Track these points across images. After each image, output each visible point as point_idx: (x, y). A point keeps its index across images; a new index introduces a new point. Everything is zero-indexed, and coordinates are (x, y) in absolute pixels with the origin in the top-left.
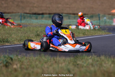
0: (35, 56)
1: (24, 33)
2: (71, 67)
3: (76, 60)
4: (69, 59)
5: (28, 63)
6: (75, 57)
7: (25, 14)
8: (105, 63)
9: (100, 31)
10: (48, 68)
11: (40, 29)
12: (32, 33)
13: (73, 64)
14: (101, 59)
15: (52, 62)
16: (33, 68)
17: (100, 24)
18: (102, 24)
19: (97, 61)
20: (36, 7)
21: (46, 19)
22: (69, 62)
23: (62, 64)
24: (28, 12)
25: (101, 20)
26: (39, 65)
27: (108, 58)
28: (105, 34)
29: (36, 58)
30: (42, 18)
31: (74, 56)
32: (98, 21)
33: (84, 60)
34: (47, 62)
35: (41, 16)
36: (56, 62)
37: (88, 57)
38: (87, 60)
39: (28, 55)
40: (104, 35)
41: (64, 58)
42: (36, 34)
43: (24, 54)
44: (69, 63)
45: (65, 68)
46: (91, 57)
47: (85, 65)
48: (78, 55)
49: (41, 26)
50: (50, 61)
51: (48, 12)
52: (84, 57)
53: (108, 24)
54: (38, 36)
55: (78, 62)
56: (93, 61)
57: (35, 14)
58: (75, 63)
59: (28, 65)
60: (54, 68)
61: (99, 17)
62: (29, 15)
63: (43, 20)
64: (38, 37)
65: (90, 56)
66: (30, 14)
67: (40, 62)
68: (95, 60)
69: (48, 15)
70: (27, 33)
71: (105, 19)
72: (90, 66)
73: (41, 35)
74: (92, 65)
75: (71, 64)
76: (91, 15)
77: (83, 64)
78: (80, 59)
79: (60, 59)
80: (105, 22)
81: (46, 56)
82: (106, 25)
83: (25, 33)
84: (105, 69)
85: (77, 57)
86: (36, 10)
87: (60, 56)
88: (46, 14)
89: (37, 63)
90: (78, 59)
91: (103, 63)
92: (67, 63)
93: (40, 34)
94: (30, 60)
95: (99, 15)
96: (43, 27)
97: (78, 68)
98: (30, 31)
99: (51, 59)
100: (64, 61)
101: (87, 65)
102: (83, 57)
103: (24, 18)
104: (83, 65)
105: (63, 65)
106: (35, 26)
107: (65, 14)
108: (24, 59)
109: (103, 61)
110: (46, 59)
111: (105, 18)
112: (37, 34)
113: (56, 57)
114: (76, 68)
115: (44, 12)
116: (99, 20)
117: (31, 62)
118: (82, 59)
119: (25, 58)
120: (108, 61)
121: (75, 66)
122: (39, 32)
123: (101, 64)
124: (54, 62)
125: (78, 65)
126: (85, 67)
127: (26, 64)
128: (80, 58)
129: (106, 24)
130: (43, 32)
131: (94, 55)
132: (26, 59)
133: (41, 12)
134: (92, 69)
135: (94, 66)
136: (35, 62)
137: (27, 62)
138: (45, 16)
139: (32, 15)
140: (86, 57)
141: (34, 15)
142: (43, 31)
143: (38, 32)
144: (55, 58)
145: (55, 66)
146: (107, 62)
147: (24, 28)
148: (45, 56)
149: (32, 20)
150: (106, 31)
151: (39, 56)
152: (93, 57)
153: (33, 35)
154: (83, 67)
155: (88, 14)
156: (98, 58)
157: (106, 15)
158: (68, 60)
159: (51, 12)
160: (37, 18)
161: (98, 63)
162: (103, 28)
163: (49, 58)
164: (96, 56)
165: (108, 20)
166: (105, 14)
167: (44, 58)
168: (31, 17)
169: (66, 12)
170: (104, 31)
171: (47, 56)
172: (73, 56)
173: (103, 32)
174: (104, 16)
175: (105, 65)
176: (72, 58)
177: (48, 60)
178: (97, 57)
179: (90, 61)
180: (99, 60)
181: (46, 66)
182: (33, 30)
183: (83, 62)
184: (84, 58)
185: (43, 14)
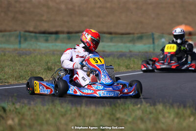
0: (43, 105)
1: (25, 65)
3: (114, 112)
4: (103, 110)
5: (32, 117)
6: (113, 106)
7: (27, 34)
8: (164, 117)
10: (67, 125)
11: (53, 58)
12: (39, 66)
13: (109, 119)
14: (156, 110)
15: (73, 115)
16: (42, 124)
17: (154, 50)
19: (151, 113)
20: (45, 21)
21: (62, 41)
22: (103, 114)
23: (90, 117)
24: (31, 29)
25: (156, 43)
26: (52, 120)
27: (168, 108)
29: (45, 108)
30: (56, 40)
31: (111, 105)
32: (152, 46)
33: (127, 112)
34: (65, 115)
35: (54, 36)
36: (80, 115)
37: (134, 106)
38: (134, 111)
39: (32, 103)
41: (93, 107)
42: (46, 67)
43: (26, 101)
44: (103, 116)
46: (139, 106)
47: (130, 120)
48: (118, 102)
49: (53, 54)
50: (69, 112)
51: (65, 30)
52: (128, 106)
54: (48, 70)
55: (118, 115)
56: (143, 113)
57: (44, 33)
58: (112, 117)
59: (32, 120)
61: (153, 39)
62: (33, 34)
63: (57, 44)
64: (49, 72)
65: (137, 105)
66: (35, 33)
67: (53, 114)
68: (146, 111)
69: (65, 36)
70: (30, 66)
71: (163, 42)
72: (139, 122)
73: (55, 68)
74: (142, 119)
75: (106, 118)
76: (139, 35)
77: (126, 118)
78: (121, 110)
79: (86, 109)
81: (63, 104)
83: (28, 66)
84: (163, 126)
85: (116, 107)
86: (45, 27)
87: (86, 105)
88: (63, 33)
89: (48, 116)
91: (160, 116)
92: (100, 117)
93: (53, 67)
94: (35, 111)
95: (153, 34)
96: (57, 55)
98: (35, 62)
99: (71, 110)
100: (94, 113)
101: (134, 119)
102: (126, 106)
103: (26, 40)
104: (127, 120)
105: (93, 119)
106: (44, 54)
108: (25, 110)
109: (160, 112)
110: (63, 110)
111: (163, 40)
112: (48, 67)
113: (81, 107)
115: (59, 29)
116: (154, 43)
117: (37, 115)
118: (124, 110)
119: (27, 108)
120: (169, 112)
121: (113, 121)
122: (51, 64)
123: (157, 119)
124: (77, 114)
125: (117, 119)
126: (130, 123)
127: (28, 118)
128: (122, 108)
131: (144, 103)
132: (29, 109)
133: (54, 30)
134: (142, 126)
135: (145, 122)
136: (45, 115)
137: (31, 115)
138: (61, 36)
139: (38, 35)
140: (131, 107)
141: (42, 35)
142: (58, 62)
143: (49, 64)
144: (79, 108)
145: (79, 121)
146: (167, 115)
147: (26, 57)
148: (61, 105)
149: (39, 44)
151: (50, 104)
152: (143, 107)
153: (40, 68)
154: (126, 123)
155: (133, 34)
156: (153, 107)
157: (165, 35)
158: (101, 111)
159: (71, 30)
160: (47, 41)
161: (151, 116)
163: (69, 108)
164: (149, 104)
166: (163, 33)
167: (59, 109)
168: (37, 39)
171: (65, 105)
172: (109, 104)
174: (161, 37)
175: (163, 120)
176: (107, 108)
177: (66, 111)
178: (151, 105)
179: (138, 113)
180: (154, 111)
181: (63, 121)
182: (40, 61)
183: (126, 115)
184: (128, 109)
185: (57, 33)
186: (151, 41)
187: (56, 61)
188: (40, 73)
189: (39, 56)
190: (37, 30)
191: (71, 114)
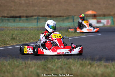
3: (46, 64)
6: (46, 60)
10: (18, 72)
11: (16, 32)
12: (8, 37)
13: (43, 68)
17: (74, 25)
19: (67, 64)
20: (13, 10)
22: (40, 65)
23: (32, 67)
28: (78, 36)
29: (8, 62)
32: (73, 23)
33: (54, 64)
35: (18, 19)
37: (58, 60)
38: (57, 63)
40: (78, 37)
41: (34, 61)
45: (35, 72)
46: (61, 60)
47: (55, 68)
49: (17, 30)
50: (21, 65)
51: (25, 15)
56: (62, 64)
57: (13, 17)
58: (45, 67)
61: (73, 19)
62: (6, 18)
64: (13, 40)
68: (64, 62)
69: (25, 18)
70: (3, 37)
74: (61, 68)
78: (51, 63)
79: (31, 63)
81: (18, 60)
83: (1, 37)
85: (48, 61)
86: (14, 13)
88: (23, 16)
89: (8, 67)
90: (48, 62)
93: (16, 37)
95: (73, 17)
96: (19, 30)
98: (6, 34)
99: (22, 63)
100: (35, 64)
101: (57, 68)
102: (54, 61)
103: (2, 21)
104: (53, 68)
105: (33, 69)
106: (11, 30)
112: (13, 37)
115: (21, 15)
116: (73, 21)
120: (77, 63)
122: (15, 35)
125: (48, 68)
126: (55, 70)
128: (51, 61)
130: (19, 35)
133: (18, 15)
135: (63, 70)
138: (22, 19)
139: (9, 19)
140: (56, 60)
142: (19, 34)
144: (27, 62)
145: (25, 70)
147: (1, 31)
153: (8, 38)
154: (52, 70)
158: (39, 63)
159: (28, 15)
160: (14, 21)
161: (67, 66)
163: (21, 62)
164: (66, 59)
167: (16, 63)
172: (43, 59)
176: (43, 62)
177: (19, 64)
179: (60, 64)
182: (9, 34)
183: (52, 65)
185: (20, 17)
187: (18, 34)
188: (8, 41)
189: (8, 31)
190: (9, 16)
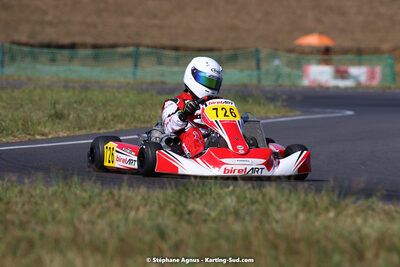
0: (48, 184)
1: (11, 108)
2: (168, 221)
3: (183, 199)
4: (161, 196)
5: (26, 207)
6: (181, 188)
7: (15, 47)
8: (278, 209)
9: (259, 104)
10: (93, 223)
11: (65, 95)
12: (39, 110)
13: (174, 212)
14: (264, 196)
15: (105, 205)
16: (44, 222)
17: (259, 81)
18: (268, 83)
19: (253, 202)
20: (50, 24)
21: (83, 62)
22: (162, 203)
23: (138, 209)
24: (24, 39)
25: (264, 66)
26: (64, 215)
27: (286, 192)
28: (277, 115)
29: (51, 190)
30: (71, 59)
31: (177, 187)
32: (255, 73)
33: (208, 198)
34: (89, 204)
35: (66, 52)
36: (118, 204)
37: (222, 188)
38: (220, 196)
39: (26, 181)
40: (276, 118)
41: (143, 190)
42: (53, 112)
43: (14, 177)
44: (162, 208)
45: (149, 224)
46: (231, 188)
47: (213, 214)
49: (66, 87)
50: (97, 200)
51: (89, 40)
52: (210, 189)
53: (286, 82)
54: (57, 117)
55: (191, 206)
56: (239, 200)
57: (48, 46)
58: (180, 209)
59: (25, 213)
60: (111, 225)
61: (258, 61)
62: (26, 49)
63: (74, 68)
64: (57, 121)
65: (228, 187)
66: (32, 46)
67: (66, 202)
68: (245, 197)
69: (89, 52)
70: (21, 110)
71: (277, 66)
72: (231, 219)
73: (69, 115)
74: (237, 214)
75: (167, 212)
76: (231, 52)
77: (207, 210)
78: (197, 196)
79: (130, 194)
80: (279, 76)
81: (84, 184)
82: (280, 86)
83: (17, 109)
84: (277, 227)
85: (187, 189)
86: (51, 34)
87: (130, 185)
88: (84, 46)
89: (56, 205)
90: (190, 194)
91: (272, 208)
92: (156, 208)
93: (66, 112)
94: (32, 196)
95: (257, 51)
96: (74, 88)
97: (189, 222)
98: (32, 102)
99: (100, 195)
100: (145, 201)
101: (220, 213)
102: (207, 189)
103: (13, 59)
104: (209, 215)
105: (142, 212)
106: (49, 87)
107: (148, 46)
108: (12, 194)
109: (271, 201)
110: (85, 195)
111: (277, 62)
112: (56, 112)
113: (120, 189)
114: (184, 224)
115: (78, 39)
116: (258, 67)
117: (36, 203)
118: (202, 196)
119: (16, 190)
120: (288, 201)
121: (181, 216)
122: (61, 106)
123: (266, 213)
124: (112, 203)
125: (189, 213)
126: (214, 220)
127: (18, 208)
128: (198, 193)
129: (280, 82)
130: (75, 105)
131: (241, 182)
132: (21, 192)
133: (67, 41)
134: (237, 227)
135: (244, 219)
136: (51, 203)
137: (23, 204)
138: (81, 52)
139: (36, 50)
140: (216, 190)
141: (45, 50)
142: (76, 102)
143: (59, 107)
144: (115, 192)
145: (117, 216)
146: (283, 206)
147: (13, 91)
148: (81, 184)
149: (39, 66)
150: (279, 104)
151: (61, 184)
152: (238, 190)
153: (41, 114)
154: (205, 221)
155: (220, 50)
156: (257, 191)
157: (280, 53)
158: (158, 198)
159: (100, 41)
160: (53, 60)
161: (254, 208)
162: (269, 95)
163: (97, 191)
164: (250, 185)
165: (287, 70)
166: (276, 50)
167: (78, 192)
168: (34, 58)
169: (148, 41)
170: (275, 106)
171: (88, 185)
172: (173, 184)
173: (272, 107)
174: (273, 56)
175: (278, 216)
176: (170, 192)
177: (90, 197)
178: (254, 188)
179: (230, 201)
180: (260, 198)
181: (85, 217)
182: (41, 100)
183: (206, 205)
184: (211, 193)
185: (72, 46)
186: (253, 64)
187: (72, 100)
188: (40, 123)
189: (39, 91)
190: (34, 41)
191: (100, 203)
